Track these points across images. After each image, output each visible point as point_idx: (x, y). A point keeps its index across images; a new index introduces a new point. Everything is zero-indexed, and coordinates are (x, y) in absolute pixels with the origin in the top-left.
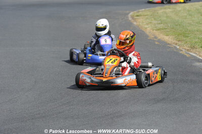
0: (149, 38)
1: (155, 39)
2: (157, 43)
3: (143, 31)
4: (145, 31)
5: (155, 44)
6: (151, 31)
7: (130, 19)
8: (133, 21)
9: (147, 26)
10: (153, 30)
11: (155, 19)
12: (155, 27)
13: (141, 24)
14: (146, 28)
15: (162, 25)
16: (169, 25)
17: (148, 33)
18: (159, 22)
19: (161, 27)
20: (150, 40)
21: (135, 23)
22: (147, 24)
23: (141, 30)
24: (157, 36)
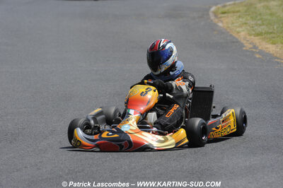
0: (244, 48)
1: (254, 50)
2: (257, 56)
3: (234, 37)
4: (237, 36)
5: (256, 58)
7: (212, 17)
8: (216, 20)
9: (241, 29)
10: (250, 35)
11: (252, 17)
12: (254, 31)
13: (230, 26)
14: (238, 32)
15: (262, 27)
17: (244, 42)
18: (259, 22)
19: (263, 31)
20: (247, 51)
21: (220, 24)
22: (240, 26)
23: (231, 35)
24: (258, 44)
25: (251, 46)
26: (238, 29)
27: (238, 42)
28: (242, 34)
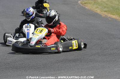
0: (102, 16)
1: (107, 17)
2: (110, 19)
5: (109, 20)
6: (101, 12)
10: (102, 12)
12: (102, 10)
13: (91, 8)
14: (96, 11)
15: (106, 9)
16: (111, 9)
17: (101, 14)
19: (107, 10)
21: (86, 7)
23: (94, 12)
24: (107, 15)
25: (105, 16)
26: (96, 9)
27: (98, 14)
28: (98, 11)
